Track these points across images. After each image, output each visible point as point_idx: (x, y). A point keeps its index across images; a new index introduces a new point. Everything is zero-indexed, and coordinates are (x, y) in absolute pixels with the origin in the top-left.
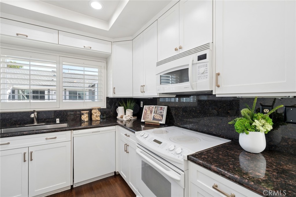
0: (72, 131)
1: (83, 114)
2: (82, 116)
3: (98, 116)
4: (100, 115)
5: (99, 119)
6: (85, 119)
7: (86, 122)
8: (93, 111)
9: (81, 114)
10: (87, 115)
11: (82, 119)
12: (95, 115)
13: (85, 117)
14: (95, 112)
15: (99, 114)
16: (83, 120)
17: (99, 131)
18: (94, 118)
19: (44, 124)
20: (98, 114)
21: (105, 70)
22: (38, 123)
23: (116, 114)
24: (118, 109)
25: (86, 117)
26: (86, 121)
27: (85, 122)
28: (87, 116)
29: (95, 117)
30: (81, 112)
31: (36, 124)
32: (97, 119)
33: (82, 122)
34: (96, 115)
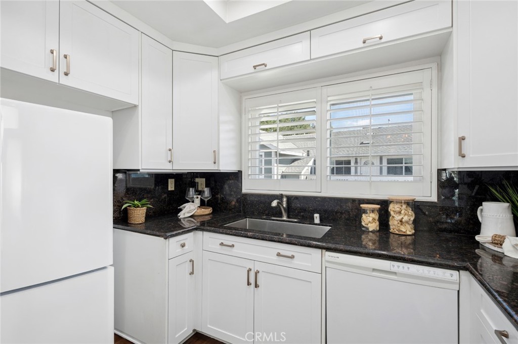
0: (324, 251)
1: (365, 211)
2: (363, 215)
3: (407, 222)
4: (412, 219)
5: (408, 230)
6: (369, 225)
7: (373, 232)
8: (392, 208)
9: (361, 212)
10: (375, 216)
11: (363, 224)
12: (398, 217)
13: (370, 221)
14: (398, 209)
15: (409, 216)
16: (364, 227)
17: (395, 273)
18: (394, 224)
19: (296, 220)
20: (406, 218)
21: (435, 90)
22: (288, 217)
23: (476, 227)
24: (482, 210)
25: (370, 219)
26: (371, 229)
27: (369, 232)
28: (374, 219)
29: (396, 223)
30: (361, 205)
31: (285, 218)
32: (403, 229)
33: (364, 231)
34: (400, 218)
